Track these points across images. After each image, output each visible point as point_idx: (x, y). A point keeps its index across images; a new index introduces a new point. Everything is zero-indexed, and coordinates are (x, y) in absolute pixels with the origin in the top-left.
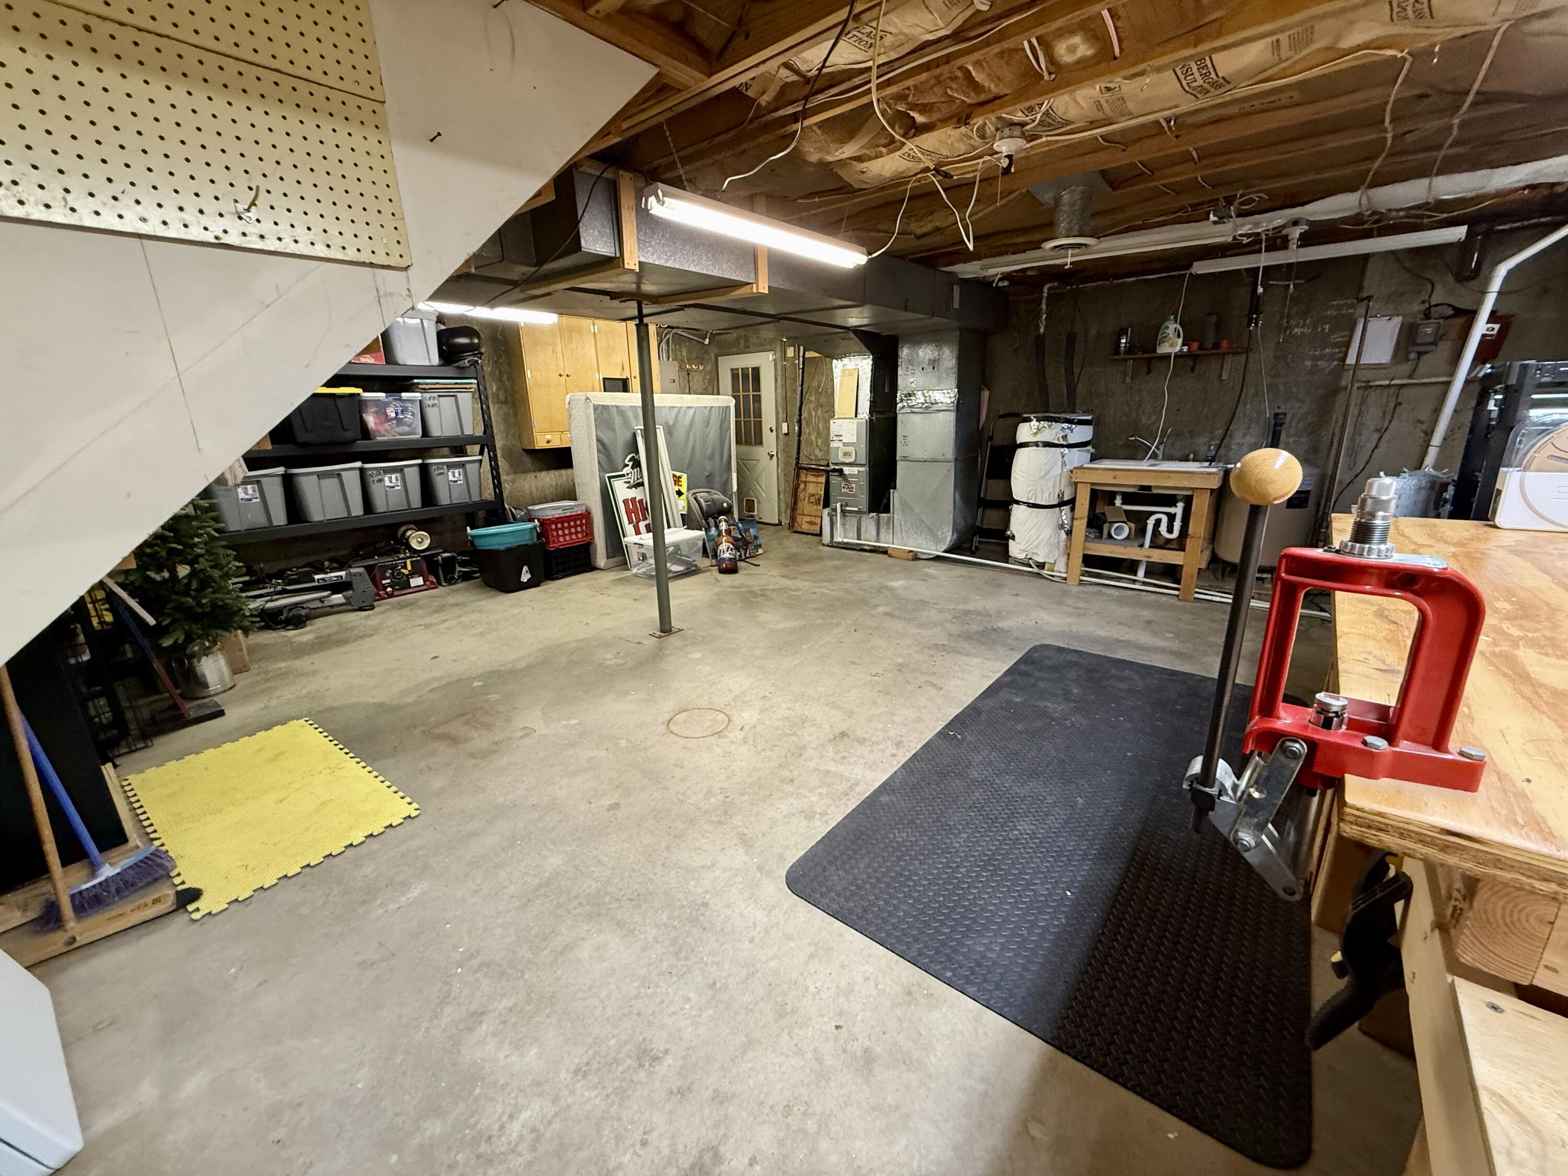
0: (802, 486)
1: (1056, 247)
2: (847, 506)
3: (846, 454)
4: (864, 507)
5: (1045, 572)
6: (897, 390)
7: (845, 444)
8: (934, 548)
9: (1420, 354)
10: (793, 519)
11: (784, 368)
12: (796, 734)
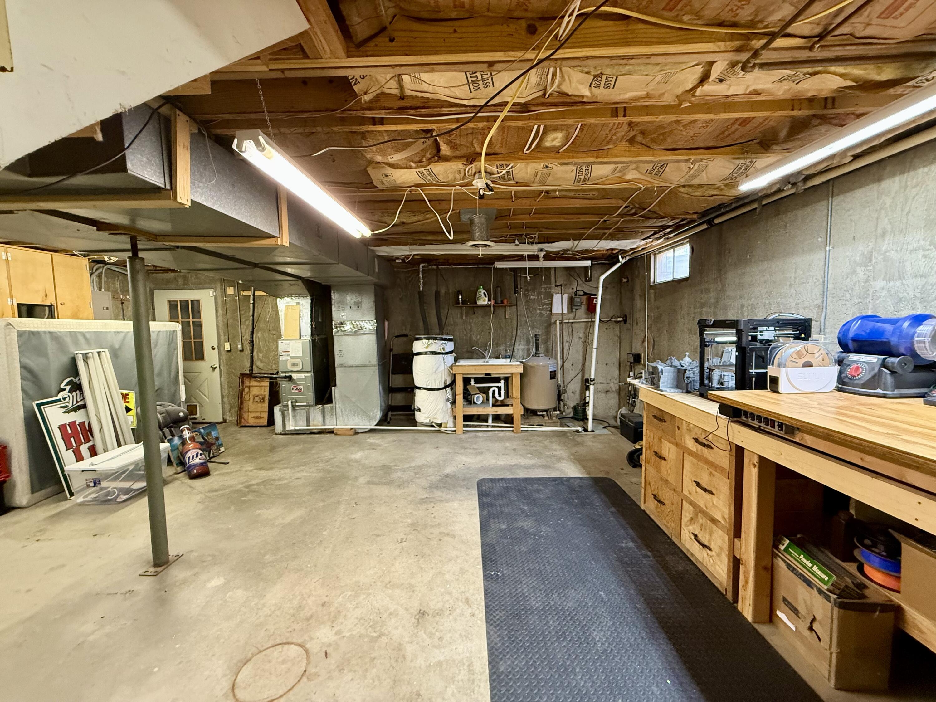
0: (247, 390)
1: (473, 245)
2: (297, 402)
3: (294, 365)
4: (311, 401)
5: (443, 429)
6: (332, 321)
7: (292, 358)
8: (368, 424)
9: (576, 309)
10: (240, 416)
11: (225, 303)
12: (383, 634)
